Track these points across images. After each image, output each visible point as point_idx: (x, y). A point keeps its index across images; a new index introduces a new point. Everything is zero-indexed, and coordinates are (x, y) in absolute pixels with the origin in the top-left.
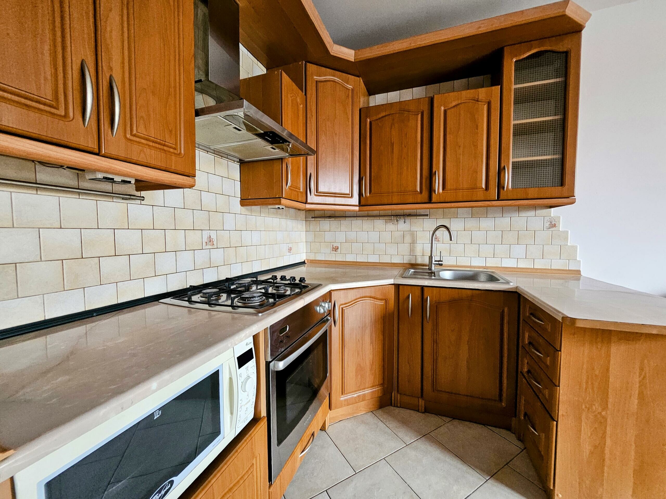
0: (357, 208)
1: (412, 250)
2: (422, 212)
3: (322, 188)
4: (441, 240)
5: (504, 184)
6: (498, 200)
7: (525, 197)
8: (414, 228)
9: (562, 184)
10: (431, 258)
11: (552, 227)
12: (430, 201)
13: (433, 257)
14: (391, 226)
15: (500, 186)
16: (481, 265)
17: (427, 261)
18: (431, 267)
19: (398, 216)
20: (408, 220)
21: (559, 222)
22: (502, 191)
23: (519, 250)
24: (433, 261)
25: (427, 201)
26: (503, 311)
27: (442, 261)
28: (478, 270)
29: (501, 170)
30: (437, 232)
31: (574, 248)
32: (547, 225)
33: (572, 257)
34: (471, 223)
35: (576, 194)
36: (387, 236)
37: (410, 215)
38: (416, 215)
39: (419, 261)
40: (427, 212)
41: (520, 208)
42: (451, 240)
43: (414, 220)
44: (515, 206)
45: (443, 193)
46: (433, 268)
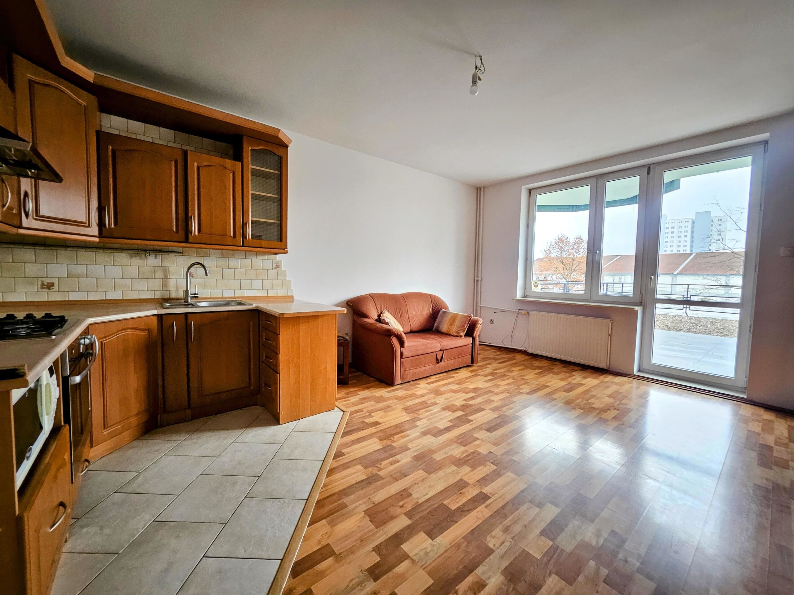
0: (97, 240)
1: (165, 285)
2: (174, 249)
3: (44, 211)
4: (195, 275)
5: (246, 235)
6: (243, 246)
7: (260, 246)
8: (167, 264)
9: (281, 241)
10: (186, 291)
11: (277, 268)
12: (186, 241)
13: (189, 291)
14: (136, 261)
15: (244, 236)
16: (231, 296)
17: (182, 295)
18: (188, 299)
19: (147, 251)
20: (159, 256)
21: (281, 264)
22: (245, 240)
23: (258, 283)
24: (189, 294)
25: (183, 240)
26: (249, 324)
27: (198, 294)
28: (229, 300)
29: (244, 225)
30: (192, 268)
31: (290, 281)
32: (275, 266)
33: (289, 288)
34: (221, 262)
35: (288, 247)
36: (133, 271)
37: (161, 251)
38: (168, 252)
39: (173, 295)
40: (180, 250)
41: (257, 253)
42: (206, 275)
43: (165, 255)
44: (254, 251)
45: (198, 235)
46: (189, 301)
